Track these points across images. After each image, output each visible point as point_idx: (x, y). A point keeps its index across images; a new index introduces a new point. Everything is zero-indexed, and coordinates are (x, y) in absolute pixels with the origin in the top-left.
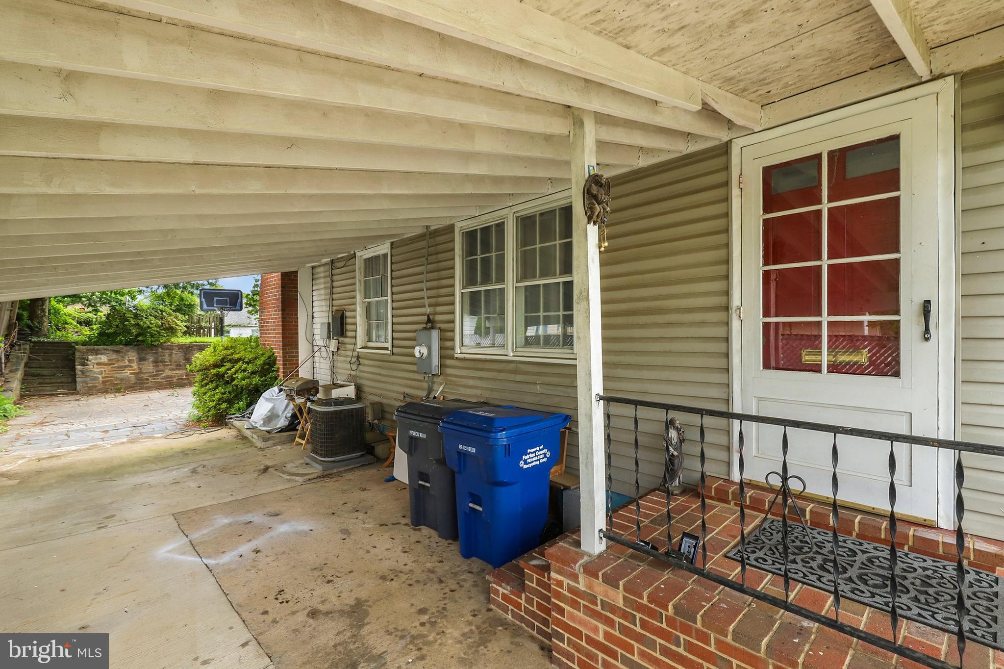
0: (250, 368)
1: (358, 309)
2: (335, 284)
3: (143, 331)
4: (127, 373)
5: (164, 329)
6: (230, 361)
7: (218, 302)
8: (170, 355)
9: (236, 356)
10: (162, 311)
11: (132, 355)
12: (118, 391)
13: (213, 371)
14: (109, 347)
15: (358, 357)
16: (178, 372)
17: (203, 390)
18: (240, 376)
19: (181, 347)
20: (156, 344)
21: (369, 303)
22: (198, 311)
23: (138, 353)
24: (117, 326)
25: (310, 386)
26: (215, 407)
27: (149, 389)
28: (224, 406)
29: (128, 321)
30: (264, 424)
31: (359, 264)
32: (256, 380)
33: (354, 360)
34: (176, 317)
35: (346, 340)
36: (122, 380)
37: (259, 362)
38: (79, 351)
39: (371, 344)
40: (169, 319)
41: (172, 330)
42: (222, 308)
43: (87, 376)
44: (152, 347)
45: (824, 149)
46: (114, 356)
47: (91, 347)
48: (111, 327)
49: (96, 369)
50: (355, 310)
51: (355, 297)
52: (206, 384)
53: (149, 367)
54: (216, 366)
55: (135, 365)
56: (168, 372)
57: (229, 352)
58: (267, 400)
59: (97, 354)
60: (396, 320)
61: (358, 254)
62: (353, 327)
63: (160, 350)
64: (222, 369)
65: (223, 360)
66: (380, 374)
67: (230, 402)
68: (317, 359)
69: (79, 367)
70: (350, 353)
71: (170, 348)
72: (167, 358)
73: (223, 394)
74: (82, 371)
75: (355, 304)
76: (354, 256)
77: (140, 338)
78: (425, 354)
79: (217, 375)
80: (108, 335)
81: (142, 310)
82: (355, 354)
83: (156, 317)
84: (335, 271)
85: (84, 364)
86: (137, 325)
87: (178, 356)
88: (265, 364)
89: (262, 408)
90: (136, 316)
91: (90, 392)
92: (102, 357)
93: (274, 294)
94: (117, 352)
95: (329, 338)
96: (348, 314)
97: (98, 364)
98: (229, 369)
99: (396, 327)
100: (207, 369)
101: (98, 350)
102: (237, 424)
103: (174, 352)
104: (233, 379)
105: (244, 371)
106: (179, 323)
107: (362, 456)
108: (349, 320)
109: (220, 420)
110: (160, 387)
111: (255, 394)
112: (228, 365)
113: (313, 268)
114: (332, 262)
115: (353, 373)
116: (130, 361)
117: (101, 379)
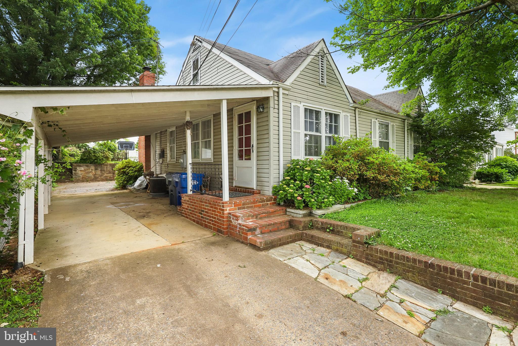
0: (134, 169)
1: (168, 148)
2: (162, 140)
3: (97, 158)
4: (91, 175)
5: (104, 157)
6: (128, 167)
7: (125, 147)
8: (107, 168)
9: (130, 165)
10: (104, 150)
11: (93, 167)
12: (87, 181)
13: (122, 170)
14: (84, 164)
15: (168, 165)
16: (109, 175)
17: (119, 177)
18: (131, 172)
19: (111, 165)
20: (101, 163)
21: (171, 146)
22: (118, 151)
23: (95, 167)
24: (87, 156)
25: (151, 173)
26: (122, 183)
27: (99, 181)
28: (125, 182)
29: (91, 154)
30: (138, 187)
31: (168, 133)
32: (136, 173)
33: (166, 166)
34: (109, 153)
35: (165, 159)
36: (89, 177)
37: (137, 167)
38: (74, 165)
39: (172, 160)
40: (106, 153)
41: (107, 158)
42: (126, 149)
43: (76, 175)
44: (100, 164)
45: (244, 112)
46: (86, 168)
47: (78, 164)
48: (85, 156)
49: (80, 173)
50: (167, 149)
51: (167, 144)
52: (120, 175)
53: (99, 172)
54: (123, 169)
55: (93, 172)
56: (106, 175)
57: (127, 164)
58: (140, 180)
59: (80, 167)
60: (177, 151)
61: (168, 130)
62: (166, 154)
63: (103, 166)
64: (125, 170)
65: (125, 167)
66: (173, 170)
67: (128, 181)
68: (157, 167)
69: (74, 172)
70: (165, 163)
71: (107, 165)
72: (105, 169)
73: (125, 178)
74: (75, 173)
75: (167, 147)
76: (167, 131)
77: (96, 161)
78: (182, 162)
79: (123, 172)
80: (84, 160)
81: (96, 150)
82: (167, 163)
83: (101, 152)
84: (162, 135)
85: (75, 171)
86: (95, 156)
87: (109, 168)
88: (139, 168)
89: (138, 183)
90: (94, 152)
91: (78, 181)
92: (82, 168)
93: (143, 143)
94: (87, 166)
95: (160, 158)
96: (165, 150)
97: (80, 171)
98: (127, 170)
99: (177, 154)
100: (120, 170)
101: (80, 165)
102: (129, 188)
103: (108, 167)
104: (128, 173)
105: (132, 170)
106: (110, 155)
107: (165, 194)
108: (165, 152)
109: (124, 187)
110: (103, 180)
111: (136, 178)
112: (127, 168)
113: (156, 134)
114: (161, 132)
115: (166, 170)
116: (92, 170)
117: (81, 177)
